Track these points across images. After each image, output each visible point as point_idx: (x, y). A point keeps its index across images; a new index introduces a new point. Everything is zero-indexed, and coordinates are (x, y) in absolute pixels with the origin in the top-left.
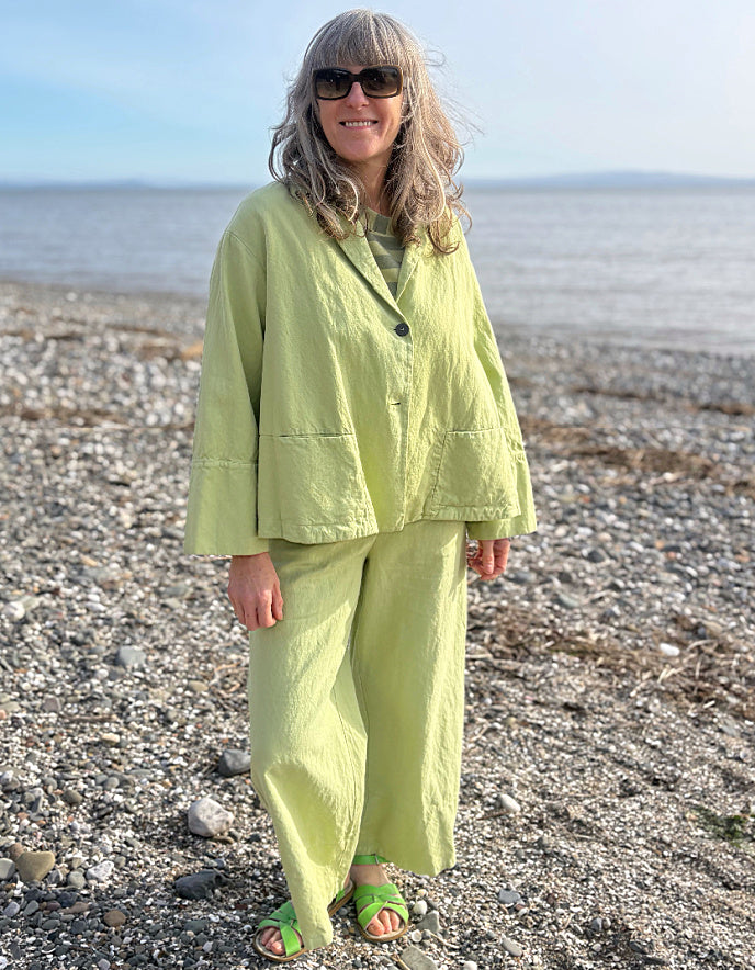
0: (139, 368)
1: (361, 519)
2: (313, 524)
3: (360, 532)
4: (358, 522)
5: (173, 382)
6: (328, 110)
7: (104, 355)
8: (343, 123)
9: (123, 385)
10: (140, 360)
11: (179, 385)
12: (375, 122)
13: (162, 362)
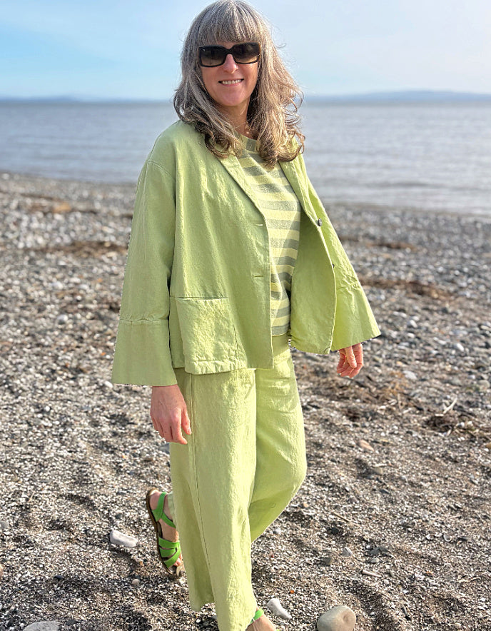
0: (26, 218)
1: (233, 358)
2: (199, 361)
3: (232, 366)
4: (230, 360)
5: (43, 226)
6: (210, 74)
7: (6, 211)
8: (220, 82)
9: (13, 227)
10: (27, 214)
11: (46, 227)
12: (242, 80)
13: (40, 215)
